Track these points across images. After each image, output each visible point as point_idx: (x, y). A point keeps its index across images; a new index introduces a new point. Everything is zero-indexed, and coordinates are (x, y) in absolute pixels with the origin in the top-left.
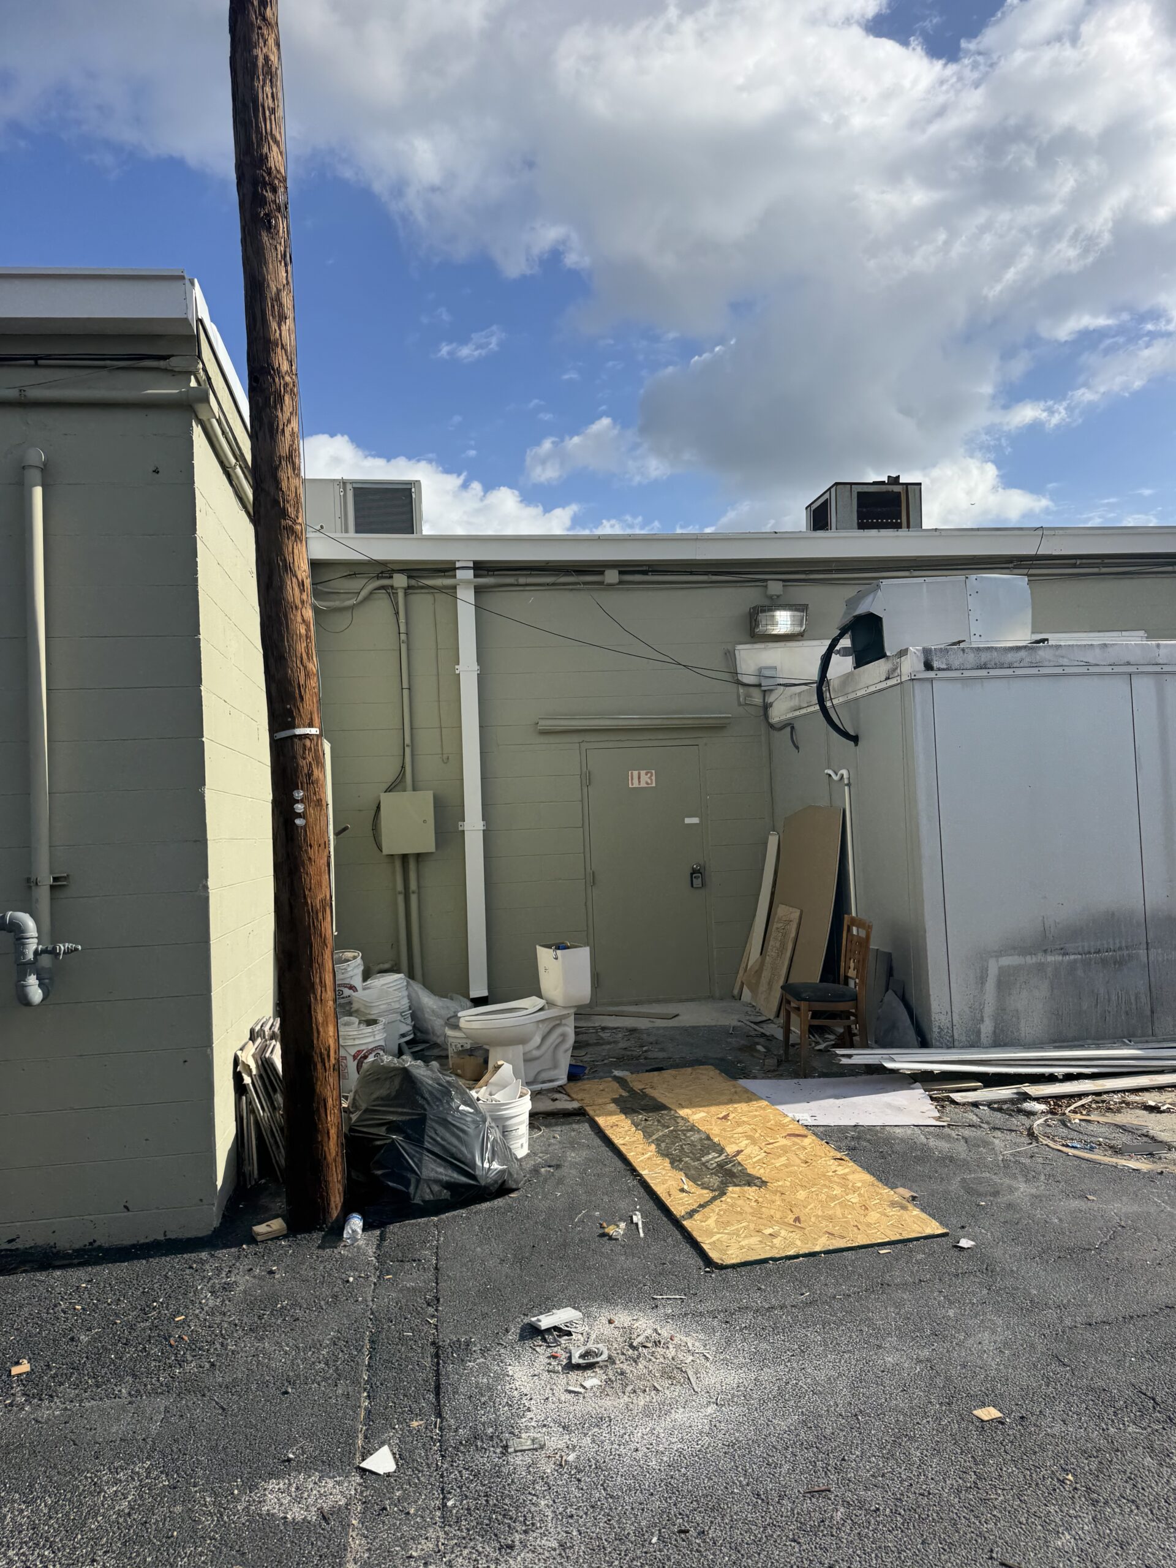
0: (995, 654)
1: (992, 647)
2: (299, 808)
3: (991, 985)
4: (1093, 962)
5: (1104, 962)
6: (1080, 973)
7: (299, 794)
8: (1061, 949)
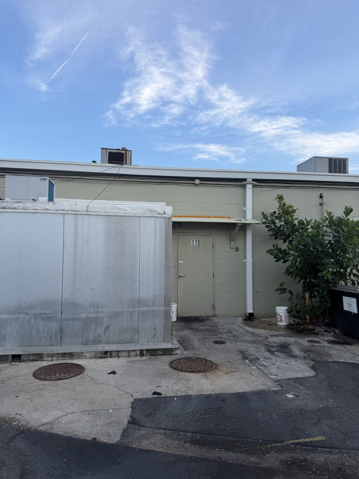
0: (8, 204)
1: (8, 201)
4: (38, 318)
5: (43, 318)
6: (32, 322)
8: (26, 313)
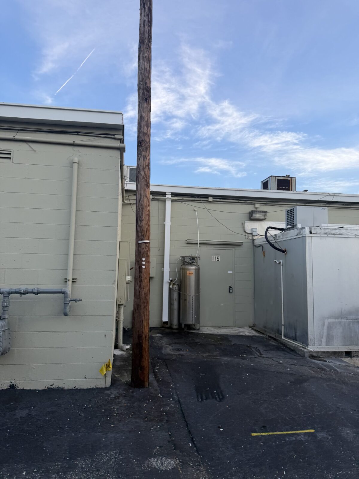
1: (329, 229)
2: (144, 263)
3: (325, 327)
4: (355, 322)
7: (144, 259)
8: (346, 318)
